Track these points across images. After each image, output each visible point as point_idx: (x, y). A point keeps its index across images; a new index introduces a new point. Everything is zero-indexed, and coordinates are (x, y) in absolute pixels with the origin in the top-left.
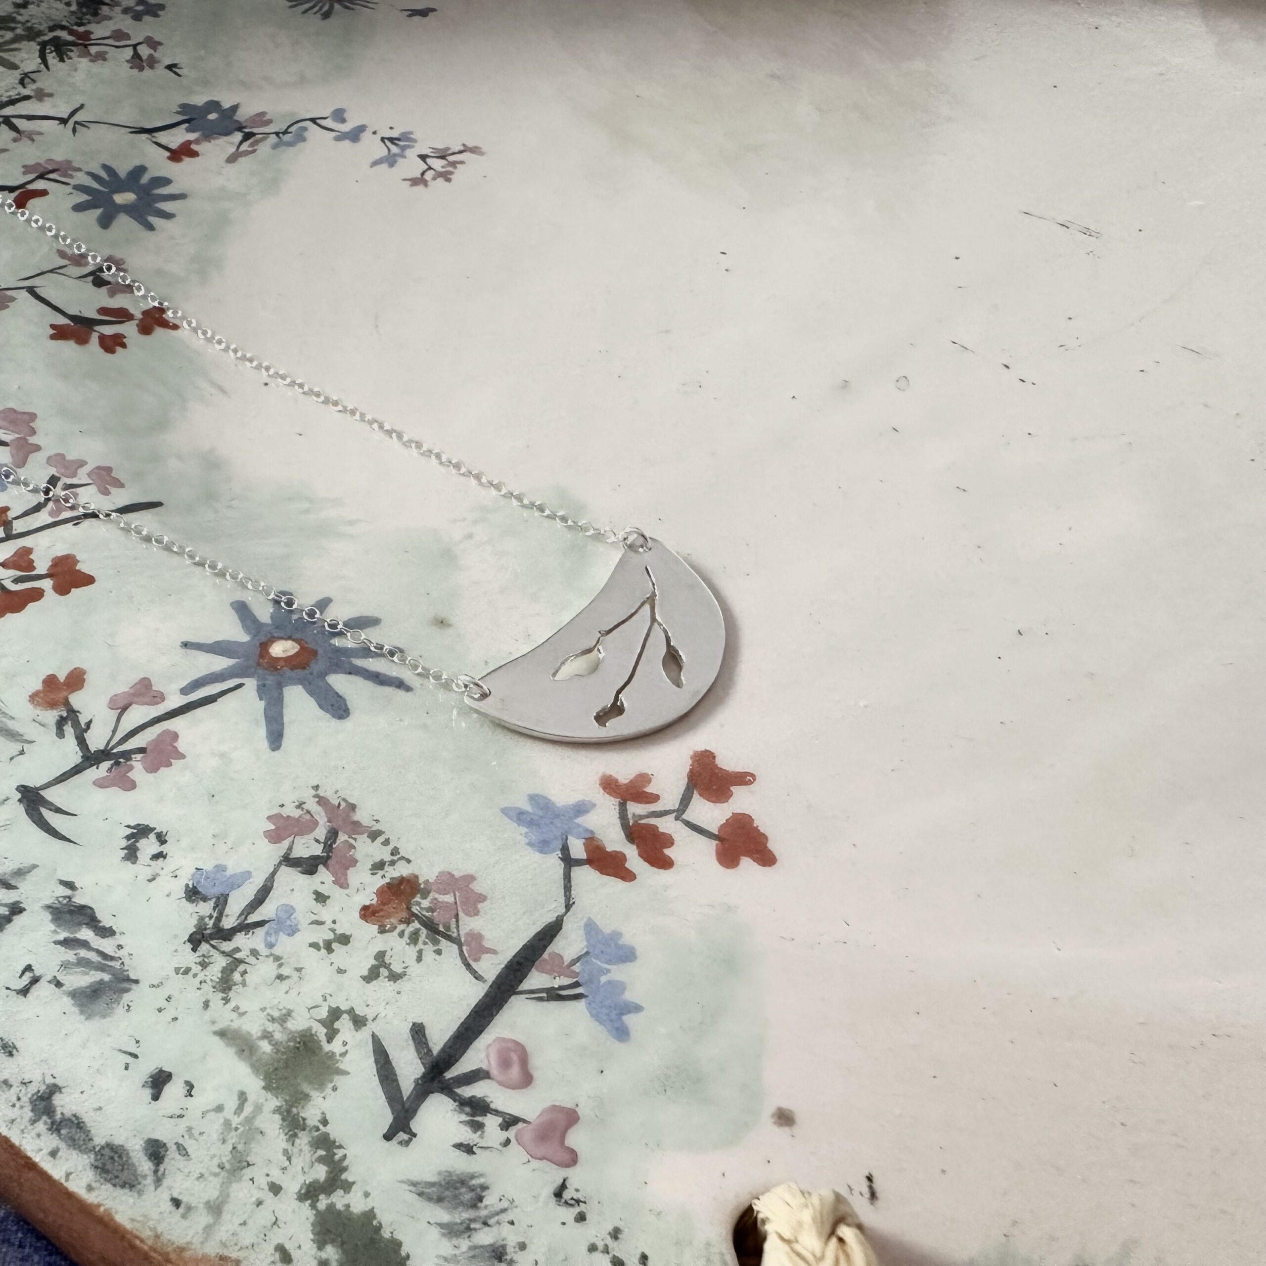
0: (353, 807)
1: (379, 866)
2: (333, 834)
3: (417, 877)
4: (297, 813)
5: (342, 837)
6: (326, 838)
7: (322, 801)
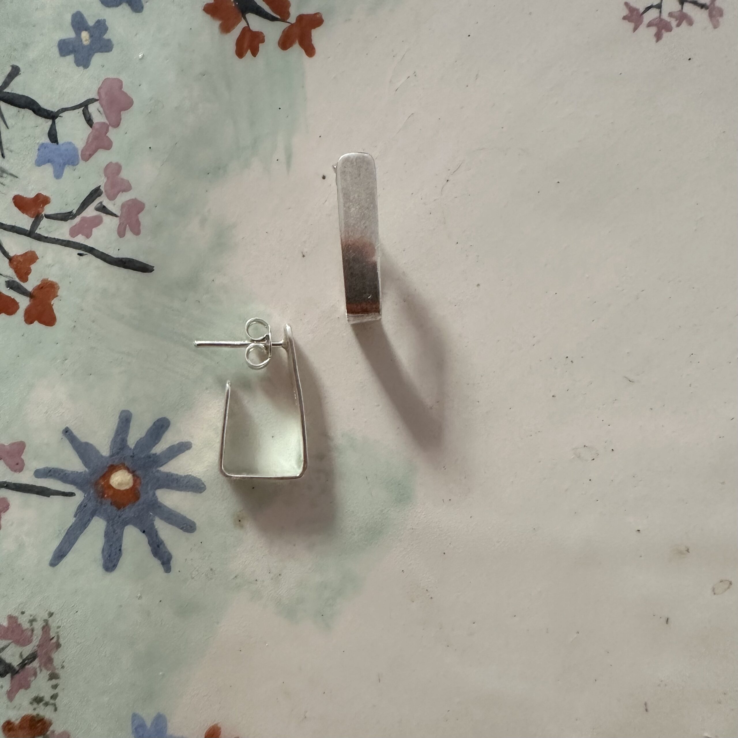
0: (58, 645)
1: (38, 700)
2: (33, 657)
3: (50, 724)
4: (26, 625)
5: (36, 664)
6: (26, 657)
7: (46, 628)
